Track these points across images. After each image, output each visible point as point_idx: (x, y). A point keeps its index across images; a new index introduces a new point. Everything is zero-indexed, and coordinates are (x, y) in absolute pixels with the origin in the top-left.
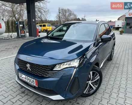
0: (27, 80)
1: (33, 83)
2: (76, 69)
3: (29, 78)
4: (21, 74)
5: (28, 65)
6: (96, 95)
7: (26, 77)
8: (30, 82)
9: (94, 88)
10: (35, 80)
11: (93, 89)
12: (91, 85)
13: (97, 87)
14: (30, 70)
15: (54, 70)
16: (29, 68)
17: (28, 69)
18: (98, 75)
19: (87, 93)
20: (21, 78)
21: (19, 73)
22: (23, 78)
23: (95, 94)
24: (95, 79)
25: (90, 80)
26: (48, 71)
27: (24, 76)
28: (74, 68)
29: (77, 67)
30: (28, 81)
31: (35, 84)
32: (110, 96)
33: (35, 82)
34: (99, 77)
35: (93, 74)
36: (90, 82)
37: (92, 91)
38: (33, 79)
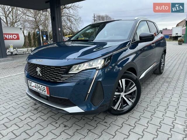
0: (37, 88)
1: (44, 92)
2: (98, 71)
3: (39, 85)
4: (30, 82)
5: (38, 69)
6: (132, 114)
7: (36, 84)
8: (41, 91)
9: (130, 104)
10: (45, 87)
11: (128, 104)
12: (124, 99)
13: (133, 101)
14: (41, 75)
15: (69, 73)
16: (39, 73)
17: (38, 75)
18: (134, 85)
19: (118, 109)
20: (31, 87)
21: (28, 81)
22: (33, 88)
23: (131, 112)
24: (130, 90)
25: (122, 91)
26: (62, 74)
27: (33, 84)
28: (95, 70)
29: (99, 68)
30: (39, 90)
31: (46, 93)
32: (152, 114)
33: (46, 89)
34: (135, 88)
35: (127, 83)
36: (123, 94)
37: (126, 108)
38: (43, 86)
